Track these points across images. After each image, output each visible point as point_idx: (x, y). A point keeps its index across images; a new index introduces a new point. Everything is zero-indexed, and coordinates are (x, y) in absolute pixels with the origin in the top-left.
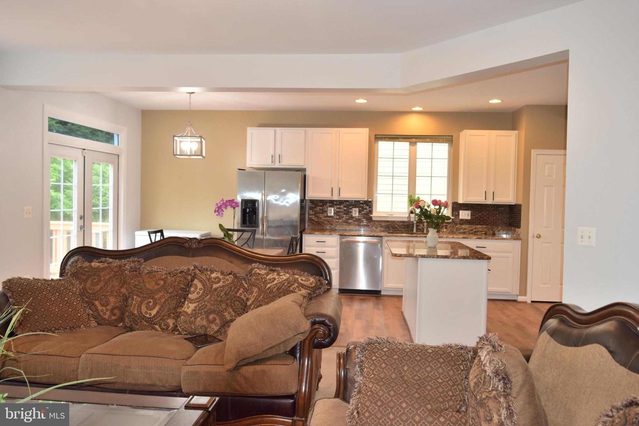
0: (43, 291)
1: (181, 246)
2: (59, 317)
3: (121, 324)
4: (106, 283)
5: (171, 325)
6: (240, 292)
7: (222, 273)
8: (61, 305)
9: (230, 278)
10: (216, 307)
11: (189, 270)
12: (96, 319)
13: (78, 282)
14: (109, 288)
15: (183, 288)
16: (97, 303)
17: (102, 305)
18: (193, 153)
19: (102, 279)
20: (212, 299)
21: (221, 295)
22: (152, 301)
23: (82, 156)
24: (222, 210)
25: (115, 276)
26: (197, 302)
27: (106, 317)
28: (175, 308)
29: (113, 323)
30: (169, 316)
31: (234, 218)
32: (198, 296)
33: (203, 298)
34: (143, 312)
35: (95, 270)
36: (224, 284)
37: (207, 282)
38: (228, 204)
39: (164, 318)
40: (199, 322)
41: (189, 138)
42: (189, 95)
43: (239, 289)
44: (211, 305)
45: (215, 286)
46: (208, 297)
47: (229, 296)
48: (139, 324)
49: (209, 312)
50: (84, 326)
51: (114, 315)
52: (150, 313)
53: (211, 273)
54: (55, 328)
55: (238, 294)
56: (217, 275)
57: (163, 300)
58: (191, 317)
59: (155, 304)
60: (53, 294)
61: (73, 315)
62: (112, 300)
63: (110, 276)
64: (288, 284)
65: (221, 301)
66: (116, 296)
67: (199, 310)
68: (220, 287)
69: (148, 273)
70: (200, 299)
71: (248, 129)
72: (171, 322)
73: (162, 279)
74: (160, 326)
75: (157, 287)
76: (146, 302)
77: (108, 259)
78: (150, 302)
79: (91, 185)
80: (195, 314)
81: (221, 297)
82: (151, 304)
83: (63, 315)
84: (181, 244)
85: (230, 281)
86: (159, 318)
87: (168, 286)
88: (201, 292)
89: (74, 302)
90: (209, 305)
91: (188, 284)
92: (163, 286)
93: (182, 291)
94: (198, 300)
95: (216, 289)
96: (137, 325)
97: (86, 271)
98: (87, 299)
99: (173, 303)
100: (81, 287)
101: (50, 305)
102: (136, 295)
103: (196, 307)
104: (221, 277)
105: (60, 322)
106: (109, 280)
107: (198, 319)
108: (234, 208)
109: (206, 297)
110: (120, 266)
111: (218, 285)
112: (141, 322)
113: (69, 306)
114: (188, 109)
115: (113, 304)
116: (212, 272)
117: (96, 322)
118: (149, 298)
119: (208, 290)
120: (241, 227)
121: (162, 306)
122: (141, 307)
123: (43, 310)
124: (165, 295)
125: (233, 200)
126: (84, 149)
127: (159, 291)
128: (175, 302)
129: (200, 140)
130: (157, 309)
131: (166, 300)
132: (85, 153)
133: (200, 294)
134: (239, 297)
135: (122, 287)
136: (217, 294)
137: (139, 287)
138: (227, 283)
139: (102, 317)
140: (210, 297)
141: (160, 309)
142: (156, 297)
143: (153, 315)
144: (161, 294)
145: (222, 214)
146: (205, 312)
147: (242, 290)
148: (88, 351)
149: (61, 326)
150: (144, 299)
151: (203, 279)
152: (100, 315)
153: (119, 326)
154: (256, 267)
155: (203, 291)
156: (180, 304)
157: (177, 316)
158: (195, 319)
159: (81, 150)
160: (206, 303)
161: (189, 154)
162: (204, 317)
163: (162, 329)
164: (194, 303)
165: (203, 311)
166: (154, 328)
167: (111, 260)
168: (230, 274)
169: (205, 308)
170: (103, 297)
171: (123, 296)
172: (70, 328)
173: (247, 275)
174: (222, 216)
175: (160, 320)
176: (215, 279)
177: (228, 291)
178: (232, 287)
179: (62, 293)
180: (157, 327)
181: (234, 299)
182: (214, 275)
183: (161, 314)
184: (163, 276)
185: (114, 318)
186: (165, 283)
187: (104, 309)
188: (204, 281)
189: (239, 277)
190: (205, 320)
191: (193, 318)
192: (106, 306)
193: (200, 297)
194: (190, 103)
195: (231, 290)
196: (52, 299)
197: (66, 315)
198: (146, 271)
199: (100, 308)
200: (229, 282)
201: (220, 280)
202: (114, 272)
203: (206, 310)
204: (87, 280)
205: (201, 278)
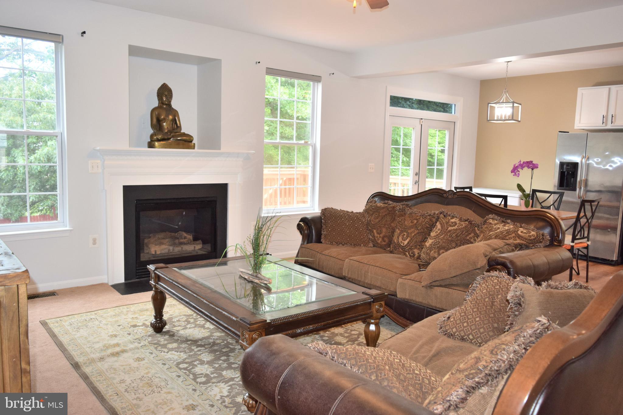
0: (343, 218)
1: (441, 196)
2: (348, 236)
3: (389, 249)
4: (382, 218)
5: (417, 255)
6: (470, 236)
7: (461, 220)
8: (352, 229)
9: (464, 224)
10: (446, 244)
11: (434, 214)
12: (373, 242)
13: (368, 215)
14: (383, 222)
15: (428, 227)
16: (375, 231)
17: (378, 233)
18: (507, 118)
19: (381, 215)
20: (445, 238)
21: (453, 236)
22: (406, 234)
23: (420, 124)
24: (518, 170)
25: (389, 214)
26: (434, 239)
27: (379, 242)
28: (421, 242)
29: (383, 247)
30: (416, 247)
31: (532, 179)
32: (436, 234)
33: (439, 237)
34: (400, 241)
35: (378, 208)
36: (458, 228)
37: (445, 224)
38: (525, 165)
39: (412, 248)
40: (433, 254)
41: (504, 104)
42: (507, 63)
43: (470, 234)
44: (443, 242)
45: (450, 228)
46: (442, 236)
47: (459, 238)
48: (397, 250)
49: (440, 247)
50: (364, 245)
51: (384, 241)
52: (404, 243)
53: (452, 219)
54: (344, 242)
55: (468, 238)
56: (455, 220)
57: (413, 234)
58: (428, 250)
59: (408, 236)
60: (349, 221)
61: (357, 237)
62: (384, 230)
63: (386, 213)
64: (506, 233)
65: (452, 241)
66: (387, 228)
67: (434, 245)
68: (454, 230)
69: (409, 214)
70: (437, 236)
71: (579, 89)
72: (416, 251)
73: (416, 219)
74: (409, 253)
75: (411, 224)
76: (402, 234)
77: (389, 201)
78: (405, 235)
79: (427, 147)
80: (430, 248)
81: (452, 237)
82: (405, 236)
83: (351, 235)
84: (441, 195)
85: (464, 225)
86: (409, 247)
87: (418, 225)
88: (439, 232)
89: (361, 228)
90: (441, 242)
91: (433, 225)
92: (415, 224)
93: (427, 229)
94: (435, 237)
95: (450, 231)
96: (396, 250)
97: (373, 209)
98: (370, 228)
99: (420, 238)
100: (369, 219)
101: (345, 227)
102: (398, 229)
103: (432, 243)
104: (458, 222)
105: (348, 239)
106: (384, 216)
107: (432, 252)
108: (532, 169)
109: (441, 236)
110: (394, 207)
111: (453, 228)
112: (398, 248)
113: (356, 231)
114: (504, 76)
115: (384, 234)
116: (453, 217)
117: (373, 244)
118: (404, 232)
119: (444, 231)
120: (558, 189)
121: (412, 239)
122: (399, 237)
123: (339, 230)
124: (416, 231)
125: (532, 162)
126: (422, 119)
127: (412, 227)
128: (421, 237)
129: (512, 105)
130: (408, 240)
131: (415, 235)
132: (421, 122)
133: (437, 233)
134: (468, 240)
135: (392, 222)
136: (450, 235)
137: (401, 223)
138: (460, 227)
139: (376, 242)
140: (444, 237)
141: (410, 240)
142: (409, 231)
143: (405, 245)
144: (412, 230)
145: (519, 174)
146: (438, 247)
147: (473, 234)
148: (350, 258)
149: (348, 242)
150: (402, 232)
151: (443, 222)
152: (375, 239)
153: (387, 249)
154: (492, 217)
155: (440, 231)
156: (424, 240)
157: (421, 247)
158: (430, 251)
159: (419, 120)
160: (440, 240)
161: (503, 119)
162: (437, 250)
163: (410, 256)
164: (432, 239)
165: (436, 246)
166: (405, 254)
167: (391, 202)
168: (466, 221)
169: (438, 244)
170: (379, 228)
171: (392, 229)
172: (354, 244)
173: (481, 224)
174: (518, 176)
175: (409, 249)
176: (453, 223)
177: (460, 233)
178: (463, 231)
179: (354, 221)
180: (407, 253)
181: (463, 241)
182: (453, 220)
183: (410, 244)
184: (418, 216)
185: (384, 243)
186: (417, 222)
187: (378, 236)
188: (443, 223)
189: (474, 224)
190: (436, 253)
191: (429, 251)
192: (379, 234)
193: (437, 235)
194: (507, 71)
195: (462, 233)
196: (347, 224)
197: (353, 236)
198: (409, 213)
199: (376, 234)
200: (462, 227)
201: (456, 224)
202: (389, 211)
203: (438, 246)
204: (372, 214)
205: (442, 221)
